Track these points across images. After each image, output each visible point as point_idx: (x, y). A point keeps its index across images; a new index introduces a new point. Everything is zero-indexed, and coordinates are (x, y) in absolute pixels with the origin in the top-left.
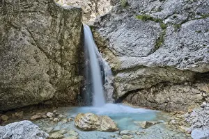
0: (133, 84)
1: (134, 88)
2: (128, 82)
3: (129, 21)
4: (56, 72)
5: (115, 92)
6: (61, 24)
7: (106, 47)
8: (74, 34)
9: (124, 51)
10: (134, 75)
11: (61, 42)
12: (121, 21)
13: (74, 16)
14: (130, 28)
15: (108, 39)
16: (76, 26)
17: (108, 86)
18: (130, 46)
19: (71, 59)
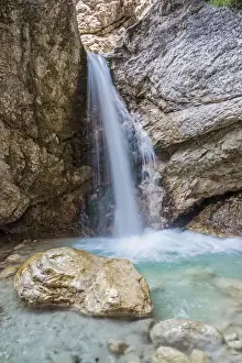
0: (215, 178)
1: (218, 188)
2: (201, 175)
3: (195, 23)
4: (27, 158)
5: (168, 201)
6: (23, 39)
7: (143, 97)
8: (61, 65)
9: (184, 95)
10: (214, 153)
11: (31, 86)
12: (174, 29)
13: (51, 15)
14: (197, 36)
15: (146, 79)
16: (62, 44)
17: (151, 187)
18: (199, 78)
19: (59, 128)
